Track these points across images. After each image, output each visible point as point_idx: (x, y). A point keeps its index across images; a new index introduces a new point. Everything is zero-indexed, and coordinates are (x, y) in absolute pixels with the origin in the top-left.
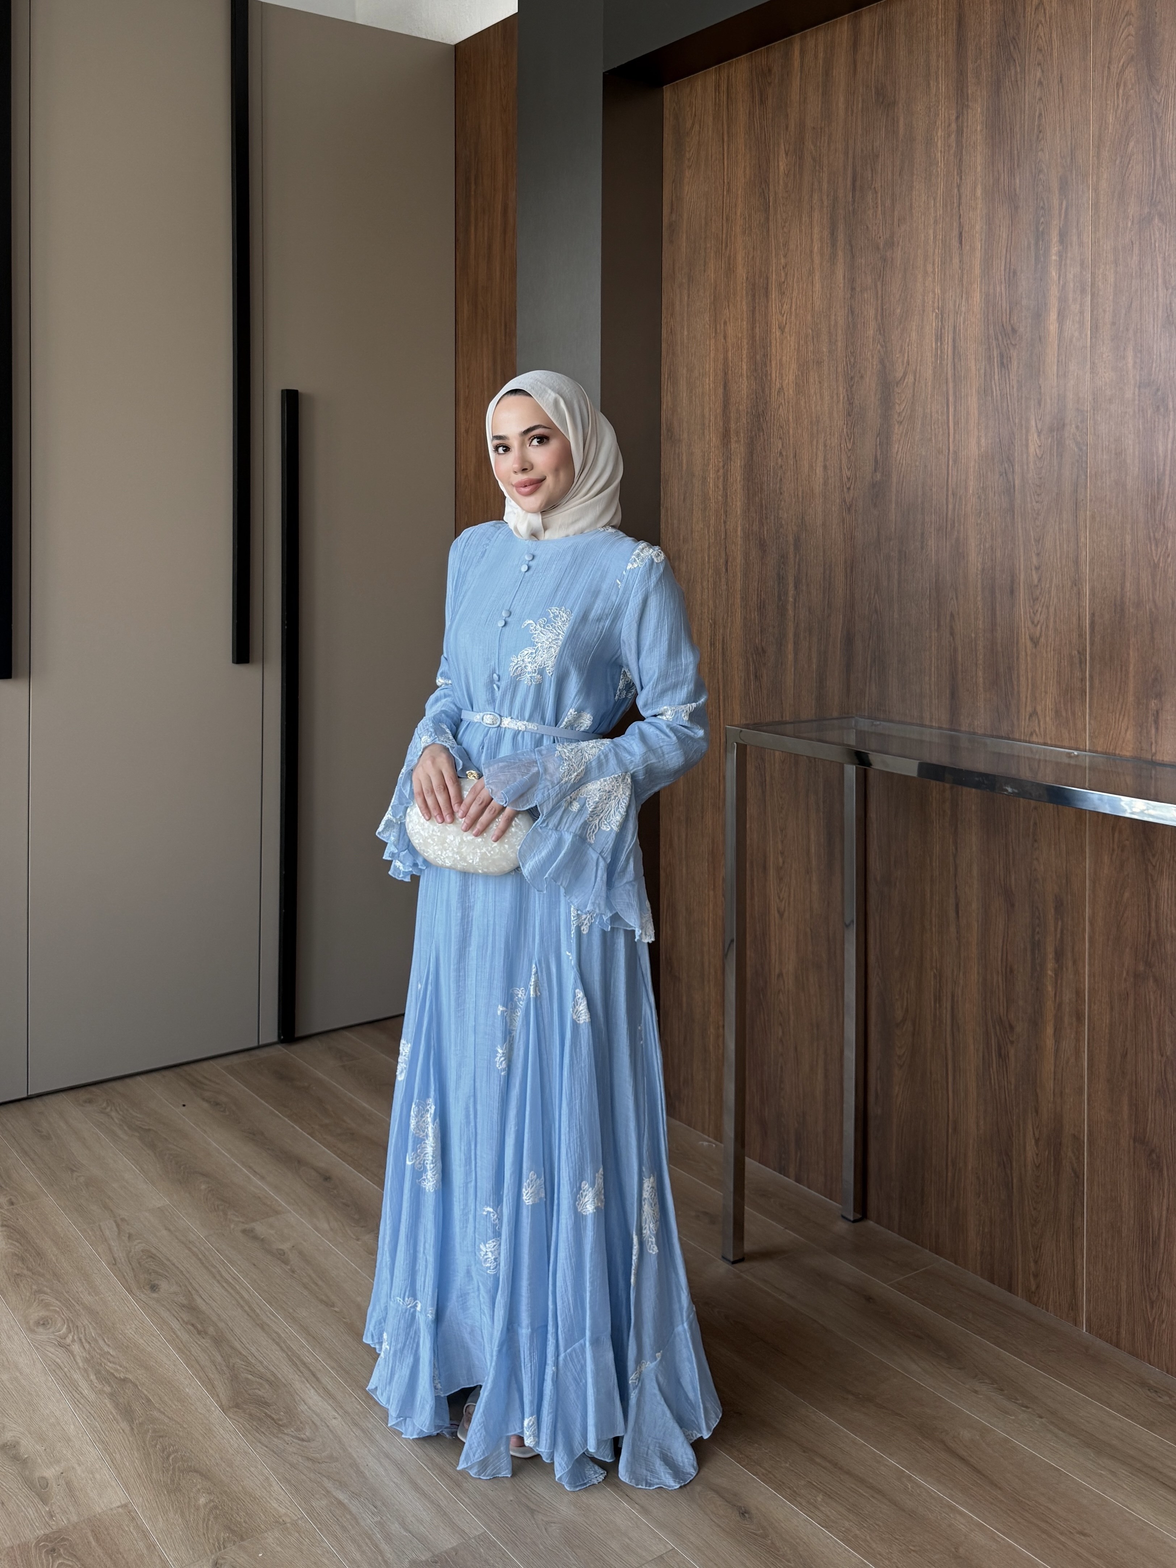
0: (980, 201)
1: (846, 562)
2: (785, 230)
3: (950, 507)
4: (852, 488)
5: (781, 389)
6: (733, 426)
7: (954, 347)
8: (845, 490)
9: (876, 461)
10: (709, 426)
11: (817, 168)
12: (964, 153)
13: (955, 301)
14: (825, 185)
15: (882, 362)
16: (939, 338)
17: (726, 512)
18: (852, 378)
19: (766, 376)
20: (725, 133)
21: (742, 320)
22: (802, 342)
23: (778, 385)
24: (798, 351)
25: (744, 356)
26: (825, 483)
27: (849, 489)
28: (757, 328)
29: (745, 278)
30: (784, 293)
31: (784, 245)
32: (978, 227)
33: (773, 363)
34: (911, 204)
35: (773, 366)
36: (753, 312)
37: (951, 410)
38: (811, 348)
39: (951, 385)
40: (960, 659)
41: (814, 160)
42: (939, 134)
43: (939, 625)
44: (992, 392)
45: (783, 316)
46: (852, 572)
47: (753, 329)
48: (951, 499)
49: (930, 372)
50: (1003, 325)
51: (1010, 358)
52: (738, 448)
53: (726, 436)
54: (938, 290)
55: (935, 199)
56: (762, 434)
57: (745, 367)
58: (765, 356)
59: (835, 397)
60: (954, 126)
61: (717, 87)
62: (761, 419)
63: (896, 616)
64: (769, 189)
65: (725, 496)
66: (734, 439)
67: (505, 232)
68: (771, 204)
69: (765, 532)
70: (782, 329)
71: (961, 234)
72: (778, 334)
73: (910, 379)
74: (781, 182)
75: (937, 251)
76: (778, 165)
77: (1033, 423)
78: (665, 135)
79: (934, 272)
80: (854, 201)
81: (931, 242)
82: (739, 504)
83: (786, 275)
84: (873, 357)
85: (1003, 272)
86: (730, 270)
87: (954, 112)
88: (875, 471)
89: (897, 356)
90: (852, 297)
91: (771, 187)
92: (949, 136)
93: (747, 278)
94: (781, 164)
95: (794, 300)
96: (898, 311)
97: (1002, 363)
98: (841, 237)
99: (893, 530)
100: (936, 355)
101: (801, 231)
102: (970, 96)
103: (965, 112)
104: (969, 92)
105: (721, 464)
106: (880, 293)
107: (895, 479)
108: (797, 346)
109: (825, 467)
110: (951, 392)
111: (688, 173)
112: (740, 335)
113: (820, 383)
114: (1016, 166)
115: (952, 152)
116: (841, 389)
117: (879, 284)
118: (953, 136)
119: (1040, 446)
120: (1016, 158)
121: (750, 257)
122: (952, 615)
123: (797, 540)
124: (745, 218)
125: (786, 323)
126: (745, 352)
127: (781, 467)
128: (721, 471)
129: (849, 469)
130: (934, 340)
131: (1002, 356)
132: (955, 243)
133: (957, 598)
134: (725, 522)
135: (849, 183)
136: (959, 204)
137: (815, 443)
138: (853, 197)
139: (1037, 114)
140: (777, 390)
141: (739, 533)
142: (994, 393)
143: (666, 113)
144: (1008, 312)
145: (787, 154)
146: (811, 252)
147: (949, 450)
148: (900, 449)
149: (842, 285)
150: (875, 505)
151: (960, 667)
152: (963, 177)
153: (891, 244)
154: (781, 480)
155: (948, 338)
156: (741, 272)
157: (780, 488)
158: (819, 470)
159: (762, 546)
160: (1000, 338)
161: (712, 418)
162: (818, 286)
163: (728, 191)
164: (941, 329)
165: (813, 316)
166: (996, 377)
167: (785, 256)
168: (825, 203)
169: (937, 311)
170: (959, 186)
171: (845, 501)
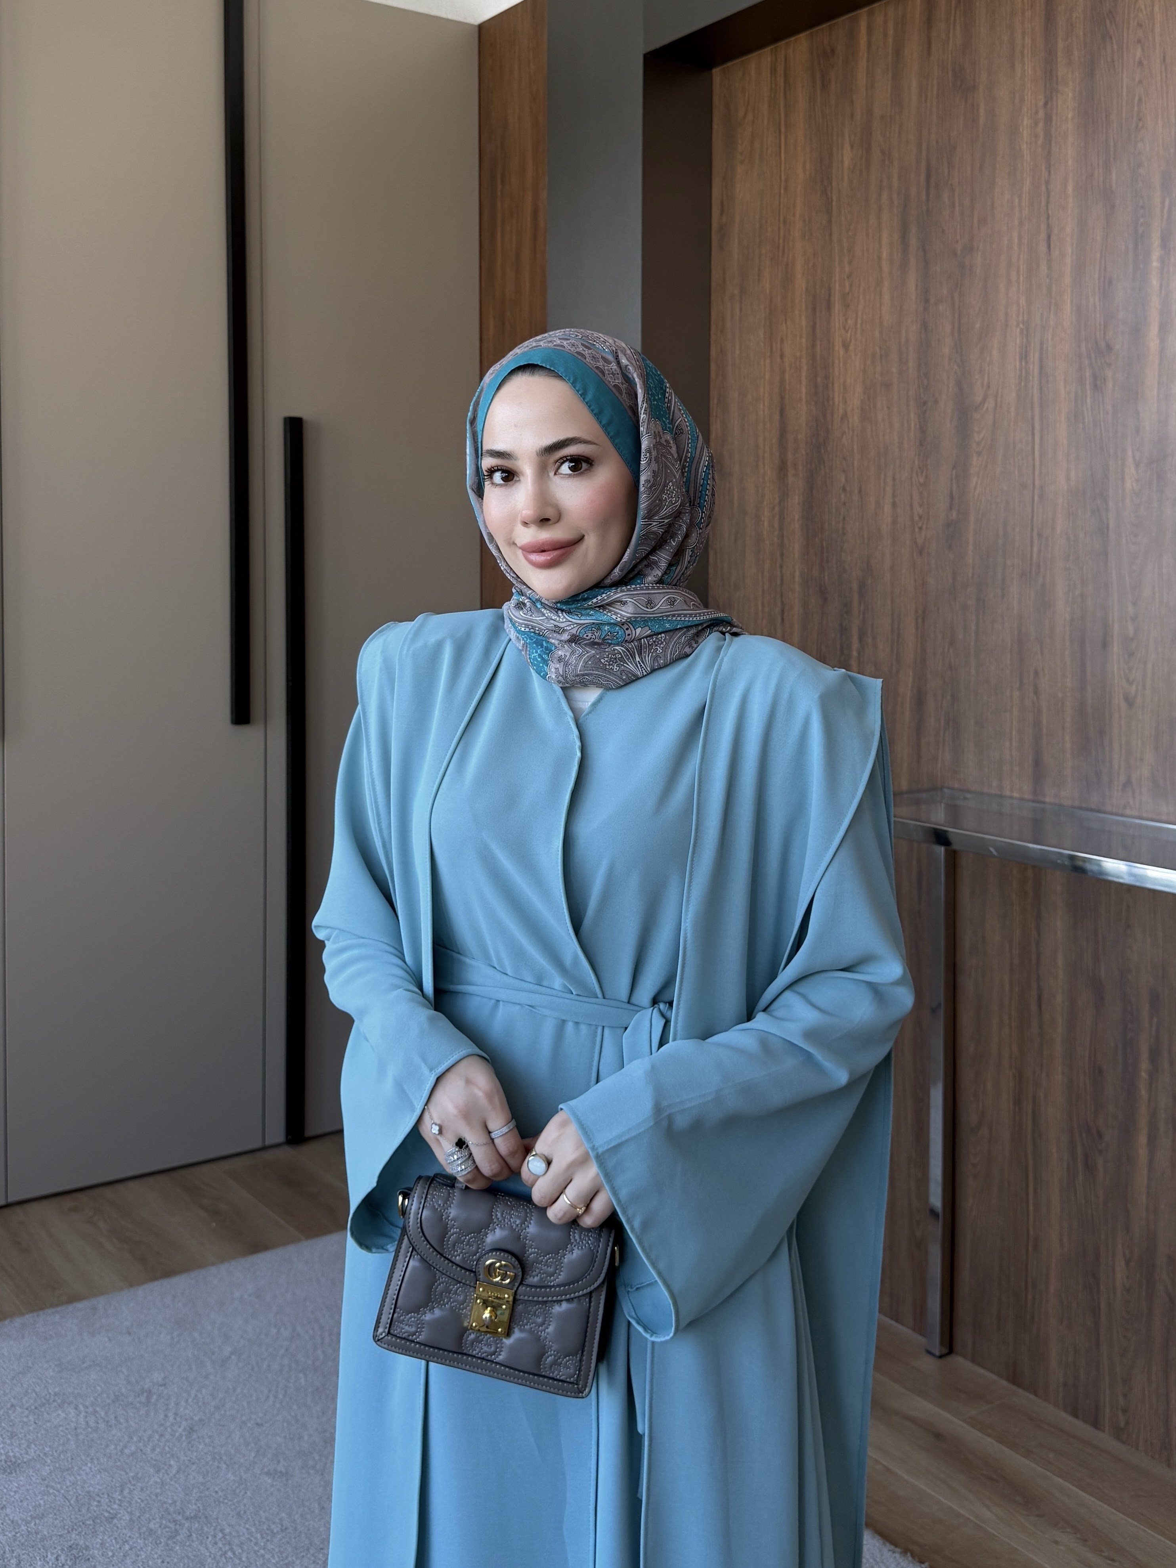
0: (1071, 200)
1: (916, 611)
2: (850, 234)
3: (1035, 549)
4: (924, 526)
5: (844, 417)
6: (790, 457)
7: (1041, 367)
8: (917, 530)
9: (952, 498)
10: (764, 458)
11: (887, 162)
12: (1053, 144)
13: (1042, 314)
14: (895, 182)
15: (959, 384)
16: (1024, 356)
17: (782, 555)
18: (925, 403)
19: (828, 401)
20: (783, 123)
21: (801, 337)
22: (869, 362)
23: (841, 411)
24: (864, 371)
25: (803, 378)
26: (894, 522)
27: (920, 529)
28: (818, 347)
29: (804, 289)
30: (848, 306)
31: (849, 251)
32: (1068, 230)
33: (836, 385)
34: (993, 205)
35: (836, 389)
36: (814, 327)
37: (1037, 439)
38: (879, 369)
39: (1037, 410)
40: (1044, 721)
41: (883, 152)
42: (1025, 123)
43: (1021, 683)
44: (1084, 419)
45: (847, 332)
46: (923, 622)
47: (814, 346)
48: (1036, 541)
49: (1014, 394)
50: (1096, 343)
51: (1104, 379)
52: (796, 482)
53: (782, 469)
54: (1023, 301)
55: (1020, 197)
56: (822, 467)
57: (804, 390)
58: (827, 377)
59: (906, 425)
60: (1041, 114)
61: (774, 70)
62: (823, 451)
63: (973, 672)
64: (832, 187)
65: (782, 537)
66: (791, 472)
67: (535, 237)
68: (834, 203)
69: (826, 577)
70: (846, 346)
71: (1049, 237)
72: (842, 352)
73: (990, 404)
74: (846, 178)
75: (1022, 257)
76: (842, 161)
77: (1130, 453)
78: (715, 126)
79: (1018, 282)
80: (928, 200)
81: (1016, 247)
82: (797, 546)
83: (851, 286)
84: (948, 378)
85: (1097, 281)
86: (788, 280)
87: (1041, 98)
88: (951, 508)
89: (977, 377)
90: (925, 309)
91: (834, 184)
92: (1036, 124)
93: (807, 289)
94: (845, 159)
95: (860, 314)
96: (978, 325)
97: (1096, 386)
98: (913, 242)
99: (970, 575)
100: (1020, 376)
101: (868, 235)
102: (1060, 79)
103: (1055, 98)
104: (1060, 74)
105: (777, 501)
106: (957, 305)
107: (972, 518)
108: (862, 367)
109: (894, 505)
110: (1037, 417)
111: (740, 170)
112: (798, 354)
113: (888, 408)
114: (1112, 159)
115: (1040, 142)
116: (912, 415)
117: (956, 295)
118: (1041, 125)
119: (1137, 480)
120: (1112, 149)
121: (811, 265)
122: (1036, 673)
123: (862, 585)
124: (805, 221)
125: (851, 341)
126: (804, 373)
127: (844, 504)
128: (777, 509)
129: (920, 506)
130: (1018, 358)
131: (1095, 377)
132: (1043, 247)
133: (1042, 653)
134: (781, 567)
135: (923, 177)
136: (1048, 202)
137: (882, 477)
138: (928, 194)
139: (1137, 98)
140: (840, 417)
141: (797, 579)
142: (1086, 420)
143: (716, 100)
144: (1102, 327)
145: (852, 147)
146: (880, 258)
147: (1034, 484)
148: (979, 483)
149: (914, 297)
150: (950, 547)
151: (1044, 731)
152: (1052, 172)
153: (970, 249)
154: (844, 518)
155: (1034, 357)
156: (800, 283)
157: (843, 528)
158: (887, 508)
159: (823, 593)
160: (1093, 356)
161: (767, 449)
162: (886, 298)
163: (786, 189)
164: (1026, 347)
165: (881, 333)
166: (1089, 401)
167: (850, 263)
168: (896, 203)
169: (1021, 326)
170: (1047, 183)
171: (916, 543)
